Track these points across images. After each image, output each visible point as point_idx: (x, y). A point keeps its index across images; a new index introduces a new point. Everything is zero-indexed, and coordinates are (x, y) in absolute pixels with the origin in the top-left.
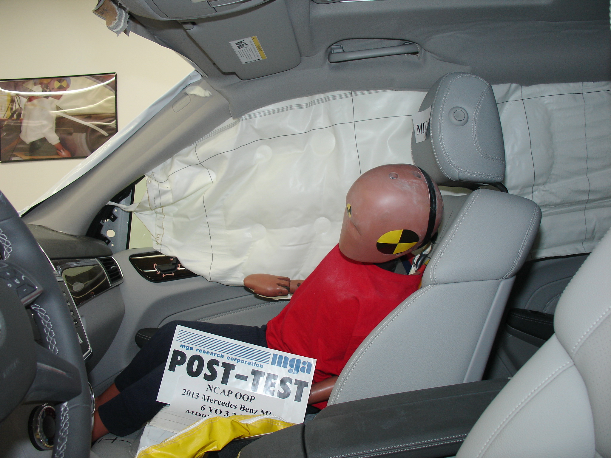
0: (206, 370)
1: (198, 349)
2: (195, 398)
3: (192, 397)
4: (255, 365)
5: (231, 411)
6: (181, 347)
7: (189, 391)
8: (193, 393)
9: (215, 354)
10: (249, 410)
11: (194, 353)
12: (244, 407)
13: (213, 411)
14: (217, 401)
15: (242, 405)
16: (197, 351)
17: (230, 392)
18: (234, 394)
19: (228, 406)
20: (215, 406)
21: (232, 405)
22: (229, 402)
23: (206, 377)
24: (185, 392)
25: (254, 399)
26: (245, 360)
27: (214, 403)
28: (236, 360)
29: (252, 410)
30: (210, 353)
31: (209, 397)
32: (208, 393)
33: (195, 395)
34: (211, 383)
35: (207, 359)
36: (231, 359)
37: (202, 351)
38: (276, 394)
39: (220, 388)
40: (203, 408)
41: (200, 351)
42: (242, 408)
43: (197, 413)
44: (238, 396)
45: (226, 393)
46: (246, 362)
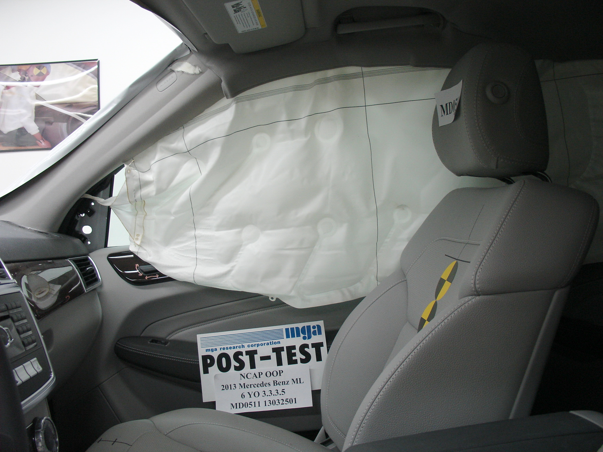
0: (234, 363)
1: (221, 348)
2: (234, 389)
3: (231, 389)
4: (273, 344)
5: (267, 389)
6: (206, 351)
7: (227, 386)
8: (231, 385)
9: (237, 347)
10: (282, 382)
11: (219, 352)
12: (277, 381)
13: (252, 395)
14: (252, 385)
15: (274, 381)
16: (221, 350)
17: (261, 374)
18: (264, 374)
19: (263, 386)
20: (252, 390)
21: (266, 384)
22: (263, 382)
23: (236, 368)
24: (223, 387)
25: (282, 373)
26: (263, 342)
27: (251, 387)
28: (256, 345)
29: (284, 382)
30: (232, 348)
31: (244, 384)
32: (243, 381)
33: (233, 387)
34: (242, 372)
35: (231, 353)
36: (251, 346)
37: (225, 348)
38: (299, 361)
39: (251, 374)
40: (243, 396)
41: (223, 349)
42: (275, 383)
43: (239, 403)
44: (268, 374)
45: (258, 375)
46: (264, 344)
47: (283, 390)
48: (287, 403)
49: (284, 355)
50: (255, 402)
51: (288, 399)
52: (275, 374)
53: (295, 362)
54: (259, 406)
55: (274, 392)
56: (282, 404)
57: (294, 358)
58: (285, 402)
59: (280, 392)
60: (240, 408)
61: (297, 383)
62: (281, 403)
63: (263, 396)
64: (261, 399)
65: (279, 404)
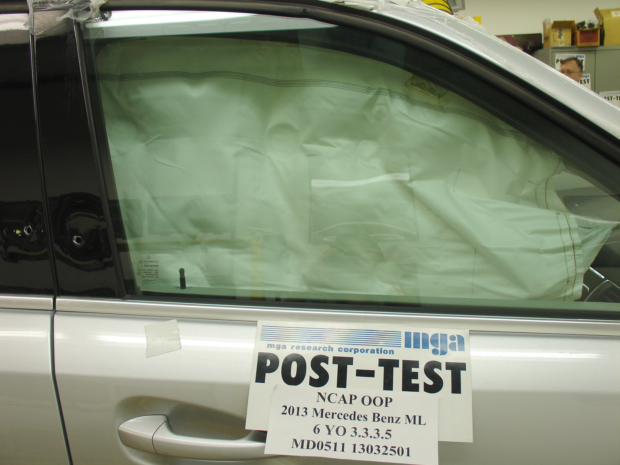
0: (310, 373)
1: (294, 346)
2: (302, 415)
3: (298, 415)
4: (381, 353)
5: (360, 425)
6: (268, 347)
7: (292, 408)
8: (298, 408)
9: (320, 348)
10: (387, 418)
11: (288, 352)
12: (379, 415)
13: (333, 432)
14: (336, 413)
15: (374, 414)
16: (292, 348)
17: (353, 397)
18: (359, 399)
19: (354, 419)
20: (334, 423)
21: (360, 416)
22: (355, 412)
23: (313, 383)
24: (285, 409)
25: (390, 402)
26: (365, 347)
27: (333, 418)
28: (353, 351)
29: (391, 419)
30: (312, 348)
31: (322, 410)
32: (321, 405)
33: (302, 412)
34: (322, 389)
35: (309, 356)
36: (345, 351)
37: (300, 347)
38: (421, 387)
39: (336, 395)
40: (317, 430)
41: (297, 348)
42: (376, 417)
43: (309, 442)
44: (367, 401)
45: (348, 400)
46: (367, 350)
47: (388, 430)
48: (393, 453)
49: (398, 373)
50: (336, 444)
51: (395, 447)
52: (378, 401)
53: (415, 388)
54: (343, 450)
55: (373, 433)
56: (384, 454)
57: (414, 381)
58: (388, 451)
59: (382, 433)
60: (308, 448)
61: (415, 423)
62: (382, 452)
63: (351, 436)
64: (348, 440)
65: (379, 452)
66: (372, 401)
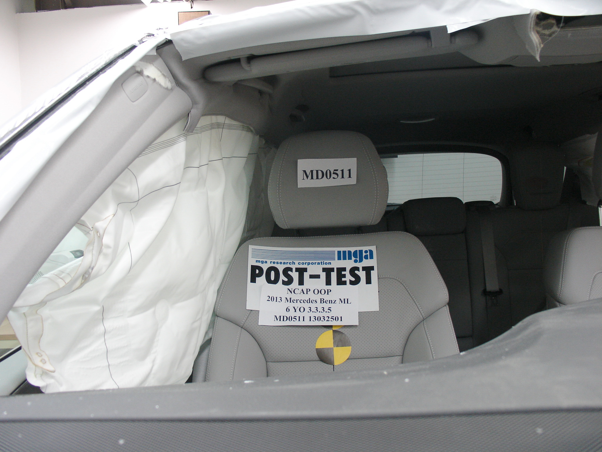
0: (282, 277)
2: (279, 302)
3: (276, 301)
4: (324, 264)
5: (313, 306)
6: (256, 262)
7: (273, 297)
8: (277, 297)
9: (287, 263)
10: (329, 301)
11: (269, 265)
12: (324, 299)
13: (298, 310)
14: (298, 300)
15: (321, 299)
16: (271, 263)
17: (308, 290)
18: (312, 291)
19: (309, 303)
20: (298, 305)
21: (313, 301)
22: (310, 299)
23: (284, 283)
24: (269, 298)
25: (330, 292)
26: (314, 262)
27: (297, 302)
28: (307, 264)
29: (331, 301)
30: (283, 263)
31: (291, 298)
32: (290, 295)
33: (279, 299)
34: (289, 287)
35: (281, 268)
36: (302, 264)
37: (275, 262)
38: (348, 282)
39: (298, 289)
40: (288, 310)
41: (273, 263)
42: (322, 301)
43: (284, 317)
44: (316, 292)
45: (305, 292)
46: (315, 263)
47: (329, 308)
48: (332, 320)
49: (334, 275)
50: (299, 317)
51: (333, 317)
52: (323, 292)
53: (344, 283)
54: (304, 321)
55: (320, 309)
56: (327, 321)
57: (343, 279)
58: (330, 319)
59: (326, 309)
60: (283, 320)
61: (345, 303)
62: (326, 320)
63: (308, 312)
64: (307, 315)
65: (325, 320)
66: (320, 292)
